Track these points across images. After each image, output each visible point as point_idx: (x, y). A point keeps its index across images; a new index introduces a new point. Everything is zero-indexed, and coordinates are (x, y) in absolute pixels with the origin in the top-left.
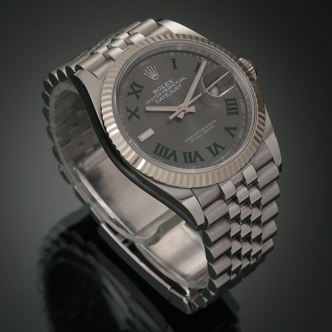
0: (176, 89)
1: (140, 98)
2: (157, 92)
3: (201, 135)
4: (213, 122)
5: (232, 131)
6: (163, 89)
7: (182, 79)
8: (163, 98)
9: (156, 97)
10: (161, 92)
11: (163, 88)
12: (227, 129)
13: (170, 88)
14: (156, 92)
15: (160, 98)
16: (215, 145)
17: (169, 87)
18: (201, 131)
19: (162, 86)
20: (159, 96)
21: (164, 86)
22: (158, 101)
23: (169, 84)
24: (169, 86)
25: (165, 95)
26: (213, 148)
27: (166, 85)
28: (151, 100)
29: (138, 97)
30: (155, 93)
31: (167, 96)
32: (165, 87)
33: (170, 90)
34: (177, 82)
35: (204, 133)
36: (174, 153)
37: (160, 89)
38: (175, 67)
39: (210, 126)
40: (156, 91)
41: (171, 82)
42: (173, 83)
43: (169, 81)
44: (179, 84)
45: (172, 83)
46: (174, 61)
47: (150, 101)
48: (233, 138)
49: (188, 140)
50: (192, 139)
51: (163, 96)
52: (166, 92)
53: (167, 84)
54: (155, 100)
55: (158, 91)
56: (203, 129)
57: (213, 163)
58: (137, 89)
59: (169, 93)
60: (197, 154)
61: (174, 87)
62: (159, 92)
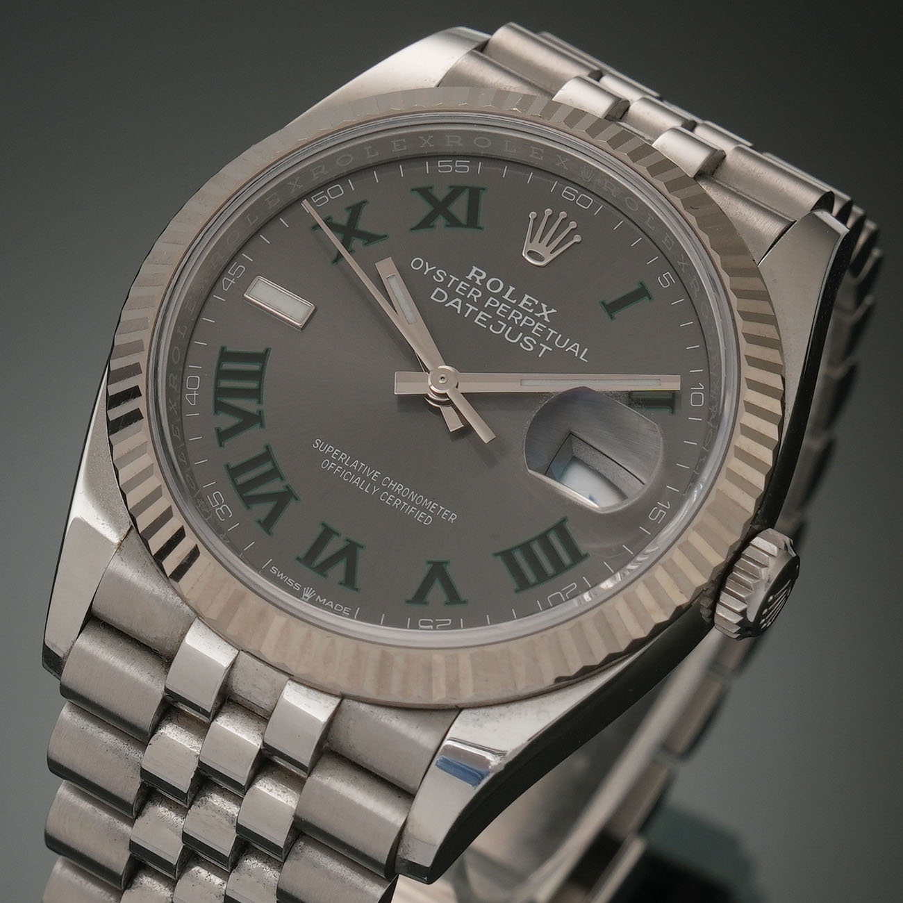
0: (521, 340)
1: (424, 232)
2: (478, 282)
3: (371, 489)
4: (443, 511)
5: (437, 592)
6: (499, 297)
7: (575, 348)
8: (464, 309)
9: (456, 284)
10: (487, 295)
11: (506, 297)
12: (438, 571)
13: (516, 319)
14: (478, 278)
15: (457, 299)
16: (350, 552)
17: (519, 316)
18: (387, 482)
19: (512, 289)
20: (467, 292)
21: (518, 296)
22: (440, 296)
23: (531, 311)
24: (525, 313)
25: (478, 313)
26: (334, 546)
27: (524, 301)
28: (436, 270)
29: (426, 223)
30: (472, 274)
31: (479, 321)
32: (514, 302)
33: (510, 323)
34: (554, 336)
35: (385, 497)
36: (250, 420)
37: (495, 285)
38: (612, 308)
39: (424, 509)
40: (480, 275)
41: (545, 313)
42: (544, 323)
43: (544, 306)
44: (548, 344)
45: (541, 319)
46: (642, 293)
47: (428, 270)
48: (408, 602)
49: (329, 449)
50: (339, 463)
51: (471, 308)
52: (491, 310)
53: (530, 304)
54: (443, 285)
55: (484, 282)
56: (399, 488)
57: (270, 567)
58: (459, 208)
59: (494, 321)
60: (283, 498)
61: (527, 330)
62: (482, 287)
